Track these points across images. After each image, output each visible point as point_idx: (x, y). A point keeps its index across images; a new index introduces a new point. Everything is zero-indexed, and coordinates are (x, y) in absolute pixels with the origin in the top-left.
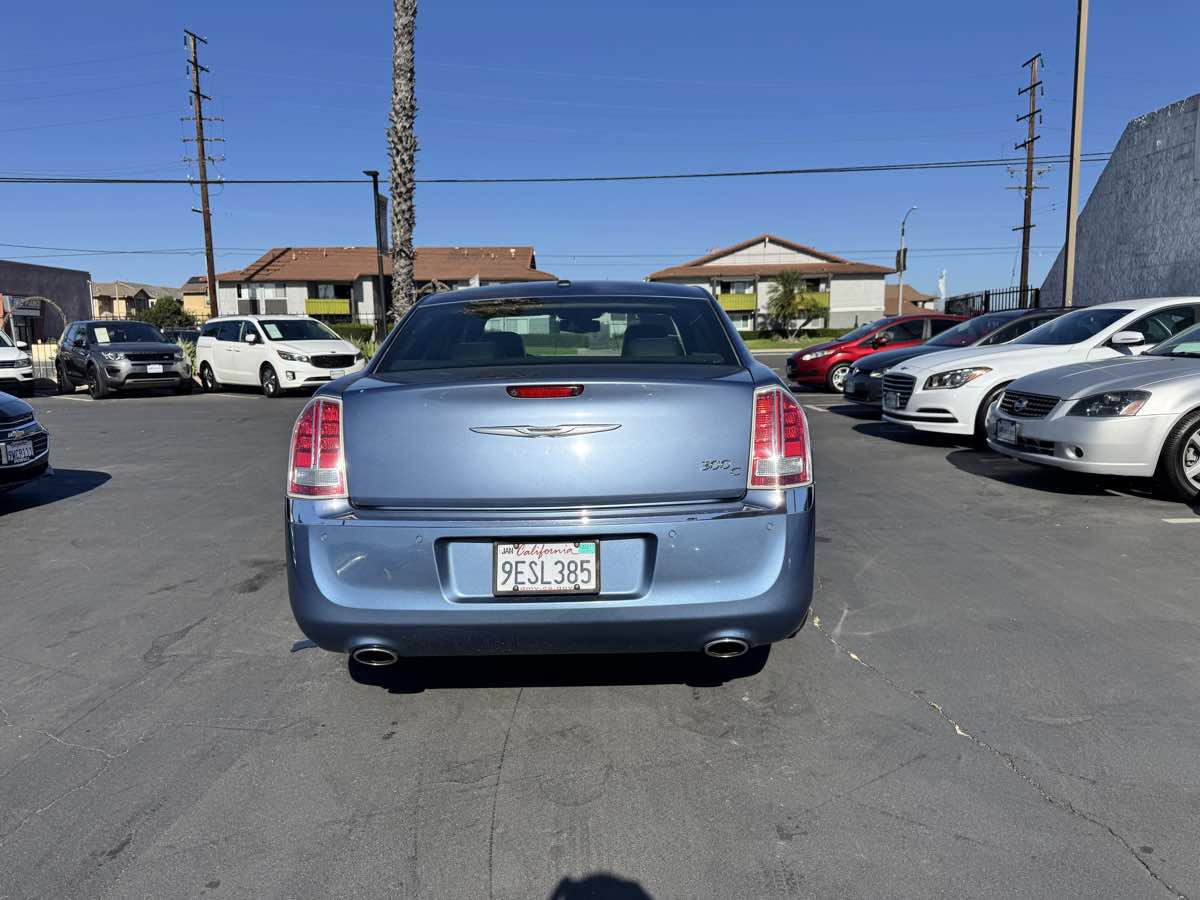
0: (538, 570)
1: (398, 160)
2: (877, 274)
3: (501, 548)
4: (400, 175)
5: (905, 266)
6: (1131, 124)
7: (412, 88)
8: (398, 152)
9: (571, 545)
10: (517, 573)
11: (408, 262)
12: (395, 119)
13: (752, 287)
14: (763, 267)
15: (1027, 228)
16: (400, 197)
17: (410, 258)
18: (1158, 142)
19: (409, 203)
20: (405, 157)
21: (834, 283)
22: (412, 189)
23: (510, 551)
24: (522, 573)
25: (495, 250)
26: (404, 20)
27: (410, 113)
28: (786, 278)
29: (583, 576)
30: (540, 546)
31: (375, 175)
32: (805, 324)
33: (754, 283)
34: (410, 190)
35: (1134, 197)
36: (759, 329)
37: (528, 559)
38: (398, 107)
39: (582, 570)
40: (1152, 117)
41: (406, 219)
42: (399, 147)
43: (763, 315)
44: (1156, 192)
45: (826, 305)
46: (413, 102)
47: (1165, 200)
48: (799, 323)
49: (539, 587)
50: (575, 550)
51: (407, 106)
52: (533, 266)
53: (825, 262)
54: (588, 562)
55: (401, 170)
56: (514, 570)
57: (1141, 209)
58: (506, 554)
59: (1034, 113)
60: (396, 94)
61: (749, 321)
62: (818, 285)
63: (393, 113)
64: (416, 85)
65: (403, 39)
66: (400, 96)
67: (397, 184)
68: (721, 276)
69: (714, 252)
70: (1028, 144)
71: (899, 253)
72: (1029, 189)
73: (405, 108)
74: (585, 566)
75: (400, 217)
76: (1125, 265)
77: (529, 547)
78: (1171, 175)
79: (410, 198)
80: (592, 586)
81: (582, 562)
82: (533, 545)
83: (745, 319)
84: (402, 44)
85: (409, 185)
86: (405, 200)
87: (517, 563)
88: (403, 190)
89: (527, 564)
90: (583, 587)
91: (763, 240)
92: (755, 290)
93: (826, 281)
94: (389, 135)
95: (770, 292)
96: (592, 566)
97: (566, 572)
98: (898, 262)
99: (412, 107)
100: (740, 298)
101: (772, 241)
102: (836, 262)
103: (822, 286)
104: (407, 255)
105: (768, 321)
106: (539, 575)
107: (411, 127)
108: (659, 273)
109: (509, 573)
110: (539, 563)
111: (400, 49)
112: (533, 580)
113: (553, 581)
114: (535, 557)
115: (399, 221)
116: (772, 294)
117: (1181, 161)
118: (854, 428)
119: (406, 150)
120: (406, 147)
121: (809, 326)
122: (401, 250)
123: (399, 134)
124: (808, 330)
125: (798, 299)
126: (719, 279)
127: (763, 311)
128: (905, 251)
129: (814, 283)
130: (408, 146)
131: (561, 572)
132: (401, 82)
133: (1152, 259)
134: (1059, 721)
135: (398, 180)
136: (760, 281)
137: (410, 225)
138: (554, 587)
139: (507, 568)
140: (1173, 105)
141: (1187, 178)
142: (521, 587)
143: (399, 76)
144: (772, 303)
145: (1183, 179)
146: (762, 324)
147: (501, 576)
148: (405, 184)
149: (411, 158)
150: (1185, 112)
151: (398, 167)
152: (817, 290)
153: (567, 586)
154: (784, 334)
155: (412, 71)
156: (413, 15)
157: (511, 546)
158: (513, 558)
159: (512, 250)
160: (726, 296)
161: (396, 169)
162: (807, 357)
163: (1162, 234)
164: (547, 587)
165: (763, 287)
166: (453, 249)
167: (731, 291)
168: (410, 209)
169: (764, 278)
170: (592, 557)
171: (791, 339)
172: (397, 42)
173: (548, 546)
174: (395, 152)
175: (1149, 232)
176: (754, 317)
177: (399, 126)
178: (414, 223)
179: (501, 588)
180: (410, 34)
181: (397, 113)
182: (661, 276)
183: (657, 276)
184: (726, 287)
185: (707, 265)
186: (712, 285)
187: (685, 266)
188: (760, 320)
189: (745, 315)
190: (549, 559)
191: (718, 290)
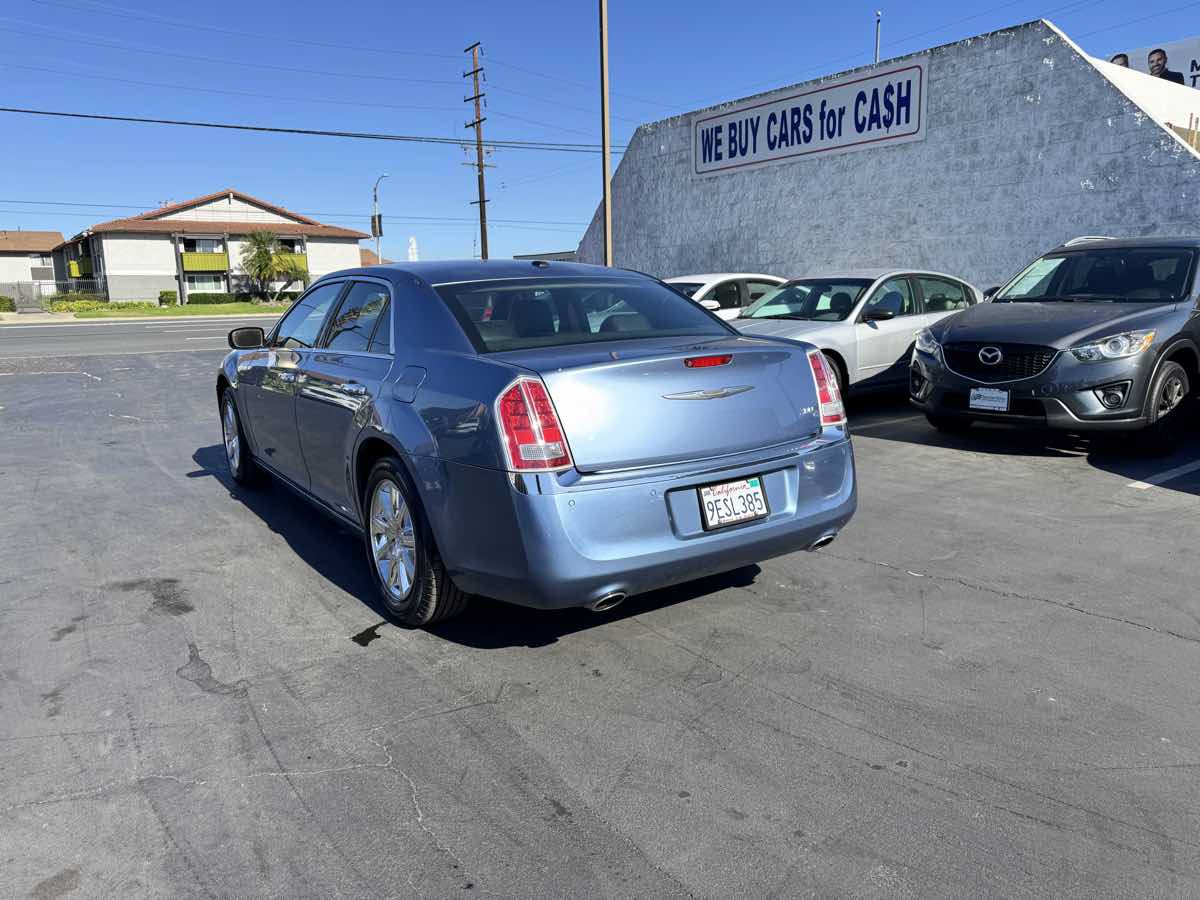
0: (729, 503)
2: (352, 238)
3: (704, 491)
5: (381, 232)
6: (638, 130)
9: (743, 482)
10: (718, 510)
13: (221, 247)
14: (231, 225)
15: (482, 202)
18: (662, 147)
21: (308, 245)
23: (707, 493)
24: (720, 509)
28: (256, 237)
29: (757, 505)
30: (725, 485)
32: (285, 287)
33: (222, 242)
35: (646, 191)
36: (234, 291)
37: (721, 497)
39: (756, 500)
40: (656, 125)
43: (235, 277)
44: (663, 189)
45: (305, 268)
47: (670, 196)
48: (278, 286)
49: (734, 518)
50: (748, 485)
53: (296, 223)
54: (757, 493)
56: (715, 507)
57: (652, 199)
58: (709, 495)
59: (479, 96)
61: (222, 282)
62: (293, 246)
68: (183, 232)
69: (171, 204)
70: (476, 124)
71: (373, 219)
72: (481, 166)
74: (757, 496)
76: (643, 244)
77: (719, 488)
78: (674, 174)
80: (764, 511)
81: (754, 494)
82: (721, 486)
83: (217, 280)
87: (716, 501)
89: (722, 501)
90: (759, 513)
91: (227, 196)
92: (225, 249)
93: (301, 242)
95: (243, 252)
96: (761, 496)
97: (747, 504)
98: (374, 227)
100: (210, 257)
101: (236, 197)
102: (309, 223)
103: (297, 248)
105: (243, 283)
106: (731, 507)
108: (104, 225)
109: (713, 510)
110: (729, 501)
112: (729, 513)
113: (741, 511)
114: (725, 495)
116: (245, 254)
117: (681, 166)
121: (289, 290)
124: (288, 293)
125: (275, 260)
126: (182, 236)
127: (236, 273)
128: (380, 216)
129: (289, 244)
131: (744, 504)
133: (664, 241)
136: (229, 240)
138: (743, 516)
139: (710, 505)
140: (671, 118)
141: (686, 179)
142: (722, 520)
144: (248, 263)
145: (683, 180)
146: (237, 286)
147: (709, 514)
150: (681, 126)
152: (293, 251)
153: (750, 514)
154: (264, 296)
157: (708, 489)
158: (712, 498)
160: (191, 256)
163: (670, 222)
164: (738, 517)
165: (234, 247)
167: (198, 250)
169: (234, 237)
170: (758, 489)
171: (273, 303)
173: (731, 485)
175: (660, 218)
176: (226, 278)
179: (710, 523)
182: (110, 229)
183: (101, 229)
184: (191, 245)
185: (163, 219)
186: (173, 241)
187: (138, 219)
188: (234, 282)
189: (217, 276)
190: (734, 495)
191: (182, 247)
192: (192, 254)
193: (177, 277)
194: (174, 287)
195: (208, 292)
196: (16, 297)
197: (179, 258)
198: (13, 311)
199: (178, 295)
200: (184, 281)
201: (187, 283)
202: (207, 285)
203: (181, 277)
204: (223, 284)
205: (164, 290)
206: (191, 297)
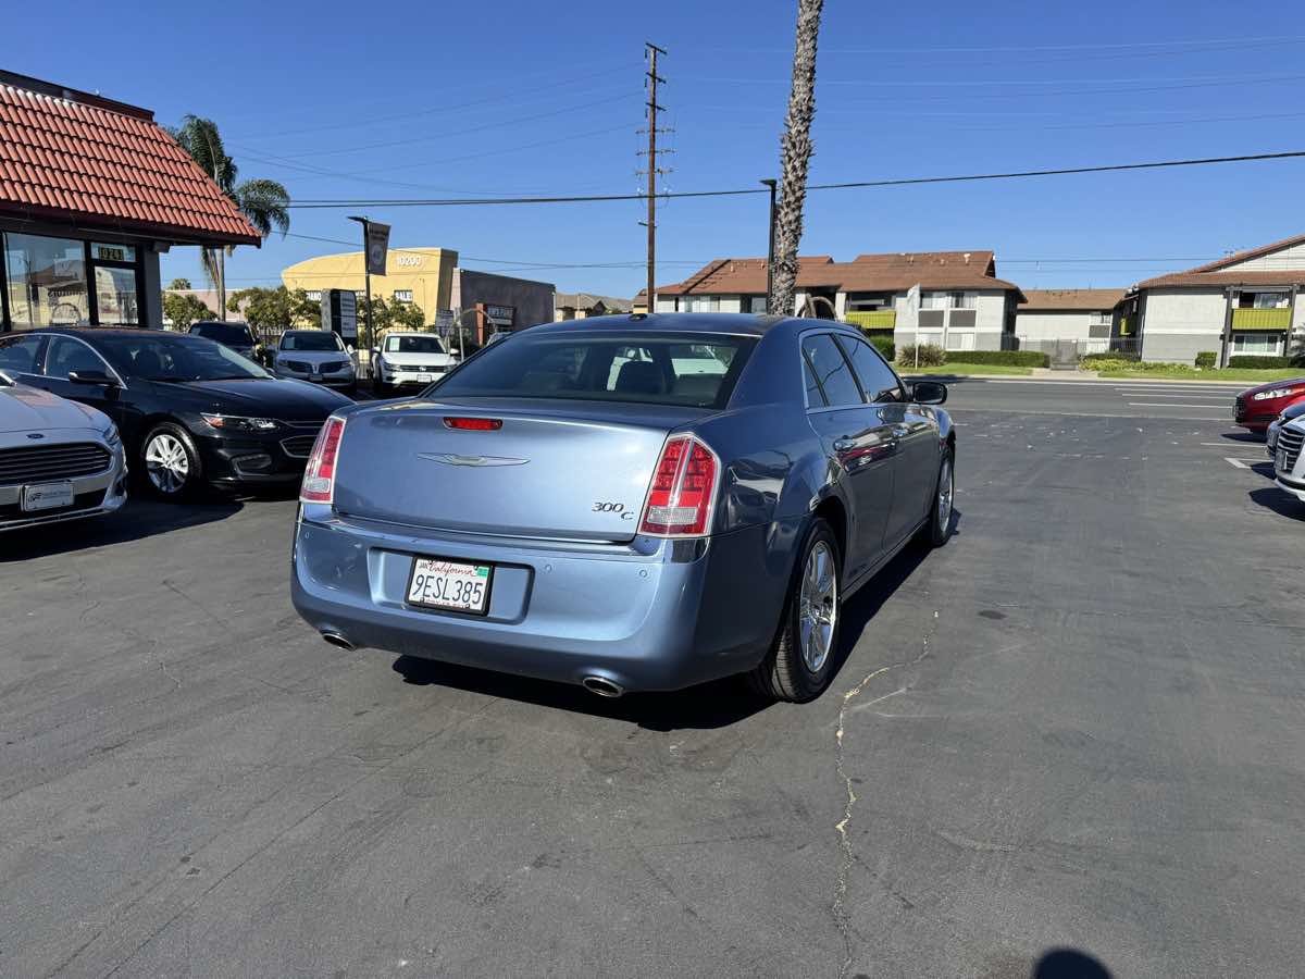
0: (442, 585)
1: (789, 167)
3: (420, 562)
4: (790, 184)
7: (811, 89)
8: (790, 158)
9: (471, 568)
11: (790, 276)
12: (791, 123)
13: (1287, 301)
16: (788, 207)
17: (792, 272)
19: (797, 213)
20: (797, 164)
22: (802, 197)
23: (424, 566)
24: (430, 587)
25: (946, 255)
26: (808, 16)
27: (807, 113)
29: (474, 597)
30: (448, 564)
31: (773, 184)
33: (1290, 295)
34: (798, 200)
36: (1291, 355)
37: (437, 575)
38: (794, 110)
39: (475, 592)
41: (792, 231)
42: (792, 153)
43: (1298, 337)
46: (811, 104)
49: (440, 601)
50: (475, 572)
51: (804, 108)
52: (991, 271)
54: (481, 584)
55: (791, 177)
56: (424, 585)
58: (423, 568)
60: (794, 96)
61: (1278, 344)
63: (789, 118)
64: (816, 84)
65: (805, 37)
66: (797, 99)
67: (786, 193)
68: (1241, 285)
69: (1236, 254)
73: (801, 111)
74: (479, 588)
75: (785, 229)
77: (439, 564)
79: (799, 208)
80: (479, 607)
81: (477, 584)
82: (442, 564)
83: (1273, 340)
84: (804, 42)
85: (798, 194)
86: (793, 210)
87: (429, 577)
88: (792, 199)
89: (436, 579)
90: (473, 607)
92: (1291, 304)
94: (783, 141)
96: (482, 589)
97: (462, 592)
99: (810, 109)
100: (1273, 314)
104: (789, 269)
106: (442, 592)
107: (807, 130)
108: (1152, 280)
109: (421, 585)
110: (444, 581)
111: (801, 48)
112: (437, 594)
113: (452, 597)
114: (442, 575)
115: (784, 233)
118: (1250, 493)
119: (799, 156)
120: (800, 152)
122: (784, 264)
123: (793, 140)
126: (1237, 289)
127: (1300, 332)
130: (802, 151)
131: (459, 591)
132: (800, 82)
135: (788, 189)
136: (1298, 292)
137: (796, 237)
138: (451, 603)
139: (420, 580)
142: (426, 599)
143: (797, 77)
146: (1297, 348)
147: (414, 587)
148: (794, 192)
149: (804, 165)
151: (789, 175)
153: (461, 604)
155: (812, 70)
156: (819, 9)
157: (426, 562)
158: (426, 572)
159: (966, 256)
160: (1247, 312)
161: (786, 177)
162: (1261, 396)
164: (445, 603)
166: (899, 255)
167: (1255, 306)
168: (798, 219)
169: (1304, 289)
170: (484, 580)
172: (799, 40)
173: (455, 566)
174: (787, 158)
176: (1285, 338)
177: (793, 131)
178: (800, 234)
179: (411, 598)
180: (813, 30)
181: (793, 116)
182: (1155, 284)
183: (1148, 285)
184: (1247, 300)
185: (1223, 271)
186: (1227, 295)
187: (1196, 271)
188: (1294, 344)
189: (1272, 336)
190: (453, 577)
191: (1236, 303)
192: (1246, 310)
193: (1222, 337)
194: (1217, 348)
195: (1256, 354)
197: (1230, 314)
199: (1219, 357)
200: (1230, 341)
201: (1233, 344)
202: (1257, 346)
203: (1227, 337)
204: (1279, 345)
205: (1202, 350)
206: (1233, 359)
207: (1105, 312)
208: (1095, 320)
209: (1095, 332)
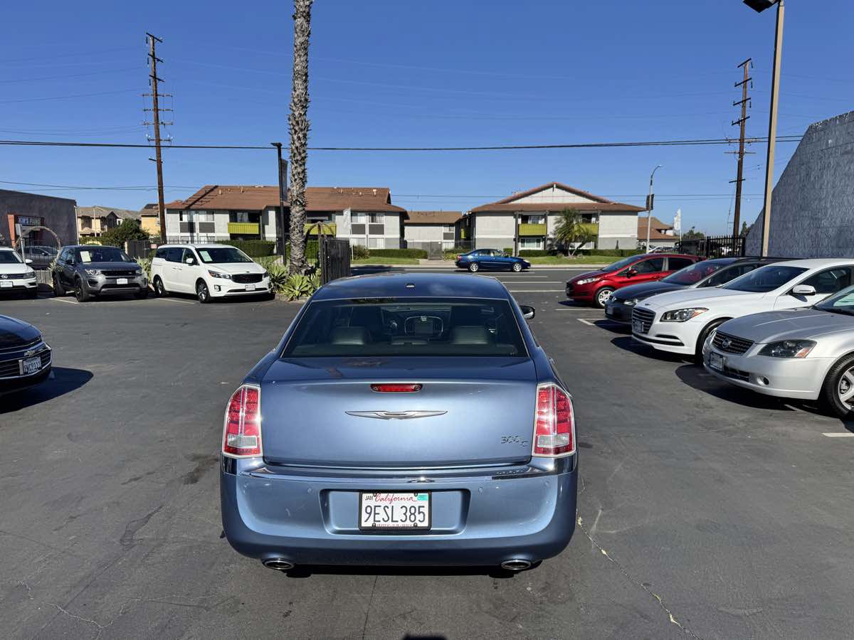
0: (389, 511)
1: (295, 137)
2: (632, 211)
3: (365, 496)
4: (297, 148)
5: (652, 207)
6: (811, 127)
7: (306, 87)
8: (296, 131)
9: (412, 495)
10: (375, 514)
11: (301, 208)
12: (294, 108)
13: (543, 220)
14: (552, 205)
15: (739, 181)
16: (296, 163)
17: (303, 206)
18: (830, 141)
19: (303, 168)
20: (301, 135)
21: (601, 217)
22: (305, 157)
23: (370, 499)
24: (378, 514)
25: (363, 189)
26: (301, 39)
27: (304, 104)
28: (567, 213)
29: (420, 517)
30: (391, 495)
31: (279, 146)
32: (581, 246)
33: (545, 217)
34: (303, 158)
35: (812, 179)
36: (547, 249)
37: (383, 504)
38: (296, 100)
39: (419, 513)
40: (825, 123)
41: (301, 179)
42: (297, 128)
43: (550, 239)
44: (828, 177)
45: (595, 233)
46: (307, 97)
47: (834, 182)
48: (577, 245)
49: (390, 524)
50: (415, 498)
51: (303, 99)
52: (389, 201)
53: (595, 202)
54: (423, 507)
55: (297, 144)
56: (373, 511)
57: (817, 186)
58: (368, 501)
59: (745, 101)
60: (295, 91)
61: (541, 243)
62: (591, 218)
63: (293, 104)
64: (310, 85)
65: (300, 53)
66: (297, 93)
67: (295, 154)
68: (521, 211)
69: (518, 193)
70: (741, 122)
71: (648, 197)
72: (741, 154)
73: (301, 101)
74: (421, 510)
75: (296, 177)
76: (806, 225)
77: (383, 495)
78: (838, 165)
79: (304, 164)
80: (426, 524)
81: (419, 507)
82: (386, 494)
83: (538, 241)
84: (300, 56)
85: (303, 155)
86: (301, 165)
87: (375, 506)
88: (299, 158)
89: (382, 508)
90: (420, 525)
91: (552, 186)
92: (546, 221)
93: (597, 216)
94: (289, 119)
95: (556, 223)
96: (426, 510)
97: (408, 514)
98: (648, 204)
99: (306, 100)
100: (535, 227)
101: (558, 187)
102: (605, 202)
103: (593, 219)
104: (301, 204)
105: (555, 243)
106: (390, 515)
107: (305, 114)
108: (478, 208)
109: (370, 514)
110: (390, 508)
111: (298, 60)
112: (386, 519)
113: (399, 520)
114: (387, 503)
115: (295, 180)
116: (557, 225)
117: (846, 156)
118: (611, 341)
119: (302, 130)
120: (301, 128)
121: (584, 248)
122: (297, 200)
123: (297, 119)
124: (583, 251)
125: (576, 228)
126: (520, 213)
127: (551, 236)
128: (653, 195)
129: (587, 217)
130: (303, 127)
131: (405, 514)
132: (299, 82)
133: (825, 223)
134: (740, 612)
135: (296, 151)
136: (549, 215)
137: (303, 183)
138: (400, 524)
139: (369, 511)
140: (840, 116)
141: (850, 168)
142: (377, 524)
143: (297, 78)
144: (558, 231)
145: (847, 168)
146: (550, 245)
147: (364, 516)
148: (300, 154)
149: (305, 136)
150: (849, 122)
151: (296, 142)
152: (590, 222)
153: (409, 524)
154: (566, 253)
155: (306, 75)
156: (308, 36)
157: (371, 495)
158: (372, 503)
159: (374, 190)
160: (525, 226)
161: (294, 143)
162: (581, 283)
163: (832, 206)
164: (395, 525)
165: (551, 219)
166: (333, 189)
167: (528, 222)
168: (304, 171)
169: (552, 213)
170: (426, 504)
171: (570, 257)
172: (296, 55)
173: (396, 495)
174: (293, 131)
175: (823, 203)
176: (544, 240)
177: (297, 114)
178: (306, 181)
179: (364, 524)
180: (306, 49)
181: (295, 104)
182: (480, 210)
183: (476, 210)
184: (525, 219)
185: (512, 203)
186: (515, 217)
187: (497, 204)
188: (549, 242)
189: (538, 238)
190: (397, 504)
191: (520, 221)
192: (526, 225)
193: (515, 240)
194: (512, 246)
195: (531, 249)
196: (429, 250)
197: (517, 226)
198: (426, 258)
199: (514, 251)
200: (519, 242)
201: (520, 244)
202: (531, 244)
203: (517, 240)
204: (542, 244)
205: (506, 247)
206: (521, 252)
207: (451, 225)
208: (445, 230)
209: (446, 236)
